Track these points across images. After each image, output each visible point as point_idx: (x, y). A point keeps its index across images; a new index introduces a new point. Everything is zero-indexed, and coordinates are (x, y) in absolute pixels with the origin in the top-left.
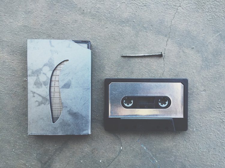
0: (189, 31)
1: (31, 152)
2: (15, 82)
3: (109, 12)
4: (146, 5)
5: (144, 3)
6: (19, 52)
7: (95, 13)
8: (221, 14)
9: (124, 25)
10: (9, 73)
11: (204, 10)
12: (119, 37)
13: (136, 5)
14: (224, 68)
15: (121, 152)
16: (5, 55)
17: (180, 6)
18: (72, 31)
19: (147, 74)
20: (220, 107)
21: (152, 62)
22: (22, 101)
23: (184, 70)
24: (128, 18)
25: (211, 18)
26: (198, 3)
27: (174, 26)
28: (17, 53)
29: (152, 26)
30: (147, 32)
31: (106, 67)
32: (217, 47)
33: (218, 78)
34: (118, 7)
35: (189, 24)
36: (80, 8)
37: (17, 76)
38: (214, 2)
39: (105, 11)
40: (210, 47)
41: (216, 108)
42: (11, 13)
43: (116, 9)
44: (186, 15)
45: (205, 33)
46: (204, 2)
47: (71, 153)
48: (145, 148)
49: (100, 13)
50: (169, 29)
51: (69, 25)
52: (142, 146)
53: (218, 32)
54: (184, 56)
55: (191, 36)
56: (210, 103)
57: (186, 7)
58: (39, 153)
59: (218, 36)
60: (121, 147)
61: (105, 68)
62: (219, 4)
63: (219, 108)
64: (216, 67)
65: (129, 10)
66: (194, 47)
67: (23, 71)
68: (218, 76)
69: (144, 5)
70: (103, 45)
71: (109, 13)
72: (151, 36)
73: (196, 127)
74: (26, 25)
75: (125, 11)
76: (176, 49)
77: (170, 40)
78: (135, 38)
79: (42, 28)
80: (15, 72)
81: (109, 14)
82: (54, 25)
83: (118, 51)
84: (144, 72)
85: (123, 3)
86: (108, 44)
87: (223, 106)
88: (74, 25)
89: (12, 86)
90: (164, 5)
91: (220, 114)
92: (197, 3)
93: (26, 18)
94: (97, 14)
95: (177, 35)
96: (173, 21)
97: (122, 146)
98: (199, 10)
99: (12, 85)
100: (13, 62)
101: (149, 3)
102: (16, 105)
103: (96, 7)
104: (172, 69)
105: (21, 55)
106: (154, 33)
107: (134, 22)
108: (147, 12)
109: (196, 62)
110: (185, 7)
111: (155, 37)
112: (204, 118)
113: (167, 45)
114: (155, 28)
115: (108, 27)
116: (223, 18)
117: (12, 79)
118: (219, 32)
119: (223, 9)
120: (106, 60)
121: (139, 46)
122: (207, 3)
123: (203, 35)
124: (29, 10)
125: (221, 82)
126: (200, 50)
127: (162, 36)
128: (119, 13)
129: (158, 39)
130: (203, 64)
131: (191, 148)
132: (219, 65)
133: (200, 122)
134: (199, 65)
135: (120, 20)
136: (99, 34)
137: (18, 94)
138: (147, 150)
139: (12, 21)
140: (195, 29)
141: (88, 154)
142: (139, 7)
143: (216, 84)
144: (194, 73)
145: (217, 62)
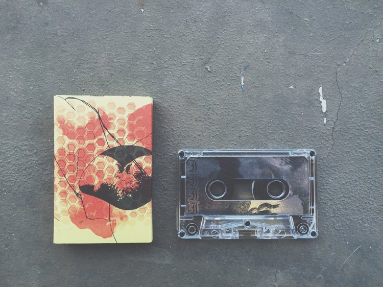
8: (356, 216)
25: (341, 225)
116: (360, 222)
119: (359, 208)
122: (330, 203)
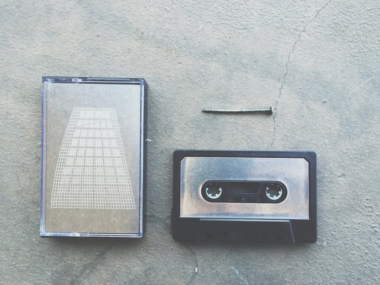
0: (319, 73)
1: (42, 268)
2: (24, 149)
3: (185, 37)
4: (247, 27)
5: (243, 24)
6: (33, 97)
7: (161, 37)
9: (209, 59)
10: (15, 133)
11: (346, 38)
12: (199, 79)
13: (231, 27)
14: (377, 139)
15: (196, 277)
16: (11, 103)
17: (304, 31)
18: (122, 66)
19: (245, 143)
20: (370, 205)
21: (253, 123)
22: (33, 180)
23: (309, 139)
24: (217, 47)
26: (336, 26)
27: (294, 63)
28: (29, 99)
29: (255, 62)
30: (246, 72)
31: (176, 128)
32: (367, 102)
33: (367, 156)
34: (200, 29)
35: (319, 61)
36: (137, 29)
37: (27, 137)
38: (362, 26)
39: (177, 35)
40: (354, 102)
41: (364, 207)
42: (24, 33)
43: (197, 33)
44: (314, 45)
45: (345, 77)
46: (346, 25)
47: (110, 274)
48: (237, 272)
49: (171, 38)
50: (285, 69)
51: (117, 56)
52: (232, 267)
53: (368, 76)
54: (310, 116)
55: (322, 81)
56: (352, 198)
57: (315, 32)
58: (56, 270)
59: (369, 82)
60: (196, 269)
61: (174, 130)
62: (371, 28)
63: (369, 207)
64: (364, 135)
65: (219, 35)
66: (326, 100)
67: (37, 129)
68: (368, 151)
69: (243, 27)
70: (171, 92)
71: (185, 39)
72: (253, 79)
73: (328, 240)
74: (47, 54)
75: (212, 37)
76: (295, 103)
77: (286, 87)
78: (226, 81)
79: (73, 60)
80: (25, 131)
81: (183, 41)
82: (93, 55)
83: (197, 102)
84: (239, 140)
85: (209, 23)
86: (181, 90)
87: (376, 205)
88: (125, 56)
89: (19, 155)
90: (278, 28)
91: (369, 218)
92: (333, 26)
93: (47, 42)
94: (164, 39)
95: (298, 80)
96: (291, 56)
97: (197, 266)
98: (336, 38)
99: (19, 153)
100: (22, 114)
101: (253, 24)
102: (23, 186)
103: (163, 27)
104: (289, 136)
105: (35, 103)
106: (260, 74)
107: (225, 54)
108: (249, 40)
109: (329, 126)
110: (313, 32)
111: (260, 81)
112: (342, 223)
113: (281, 95)
114: (261, 66)
115: (183, 63)
117: (18, 143)
118: (371, 77)
120: (177, 117)
121: (232, 95)
123: (343, 80)
124: (54, 30)
125: (372, 163)
126: (336, 106)
127: (272, 79)
128: (202, 40)
129: (265, 84)
130: (341, 130)
131: (319, 276)
132: (370, 132)
133: (335, 232)
134: (335, 132)
135: (203, 50)
136: (166, 72)
137: (28, 169)
138: (241, 275)
139: (25, 47)
140: (328, 70)
141: (138, 277)
142: (235, 30)
143: (364, 166)
144: (325, 144)
145: (366, 128)
